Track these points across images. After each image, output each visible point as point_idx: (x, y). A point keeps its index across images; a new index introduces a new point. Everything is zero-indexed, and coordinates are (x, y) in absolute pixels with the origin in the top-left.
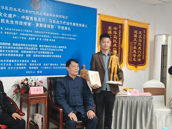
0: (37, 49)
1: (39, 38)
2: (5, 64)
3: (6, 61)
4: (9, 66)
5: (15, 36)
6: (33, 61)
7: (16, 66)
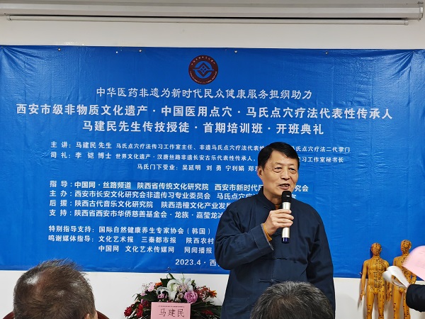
0: (207, 196)
1: (214, 164)
2: (116, 237)
3: (120, 230)
4: (126, 243)
5: (143, 162)
6: (195, 231)
7: (148, 245)
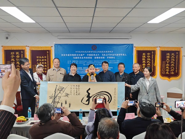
1: (96, 64)
5: (84, 64)
